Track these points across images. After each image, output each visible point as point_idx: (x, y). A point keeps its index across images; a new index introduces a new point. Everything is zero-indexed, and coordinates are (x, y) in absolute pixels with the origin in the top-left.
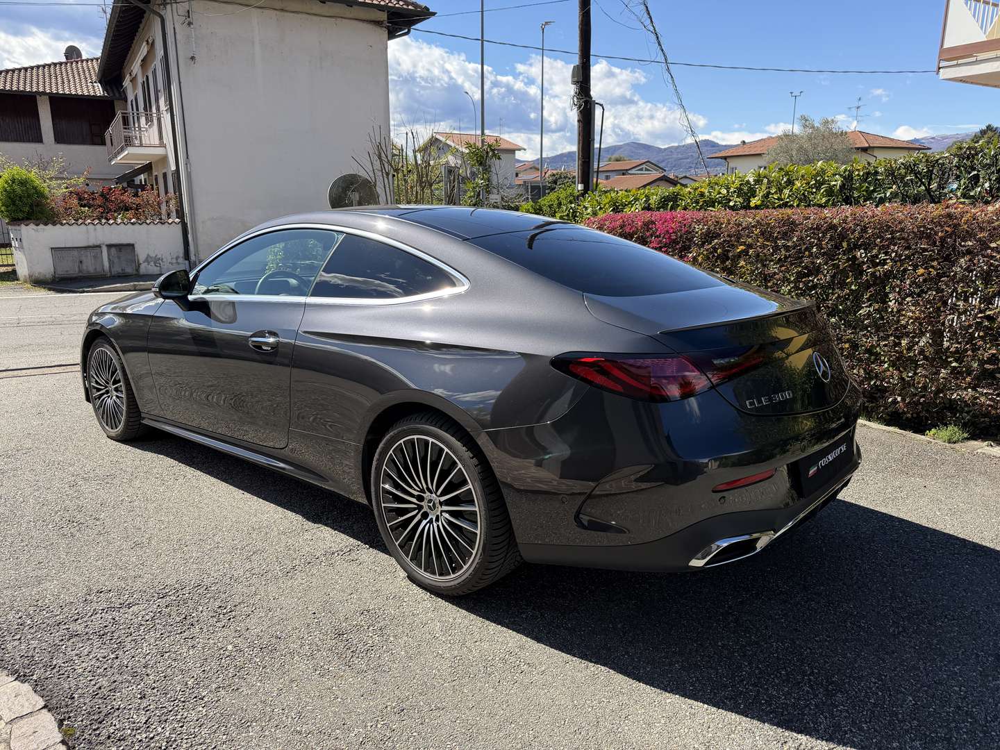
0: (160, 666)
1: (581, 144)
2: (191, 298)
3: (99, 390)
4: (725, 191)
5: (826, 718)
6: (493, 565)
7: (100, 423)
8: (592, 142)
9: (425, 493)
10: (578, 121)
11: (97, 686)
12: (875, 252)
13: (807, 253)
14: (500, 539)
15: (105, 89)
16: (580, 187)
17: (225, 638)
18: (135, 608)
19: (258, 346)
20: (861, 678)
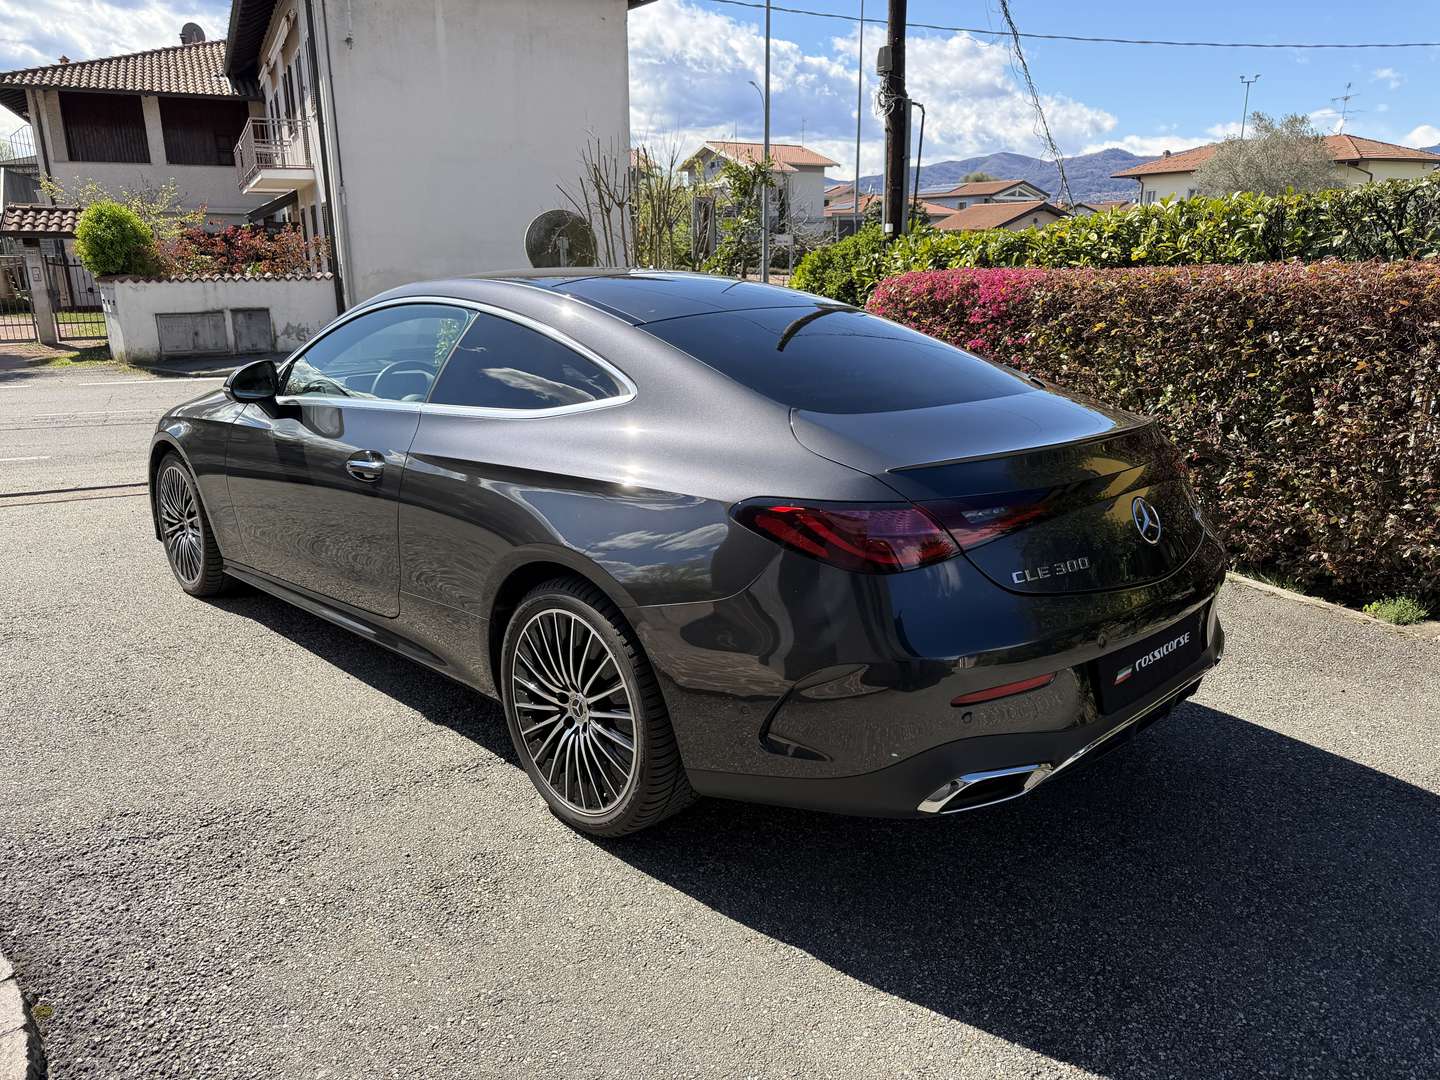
0: (183, 926)
1: (890, 164)
2: (280, 400)
3: (171, 525)
4: (1096, 236)
5: (1107, 1039)
6: (654, 798)
7: (175, 571)
8: (906, 161)
9: (569, 691)
10: (887, 130)
11: (94, 948)
12: (1294, 335)
13: (1194, 335)
14: (663, 762)
15: (235, 85)
16: (888, 228)
17: (277, 888)
18: (166, 840)
19: (360, 473)
20: (1172, 983)
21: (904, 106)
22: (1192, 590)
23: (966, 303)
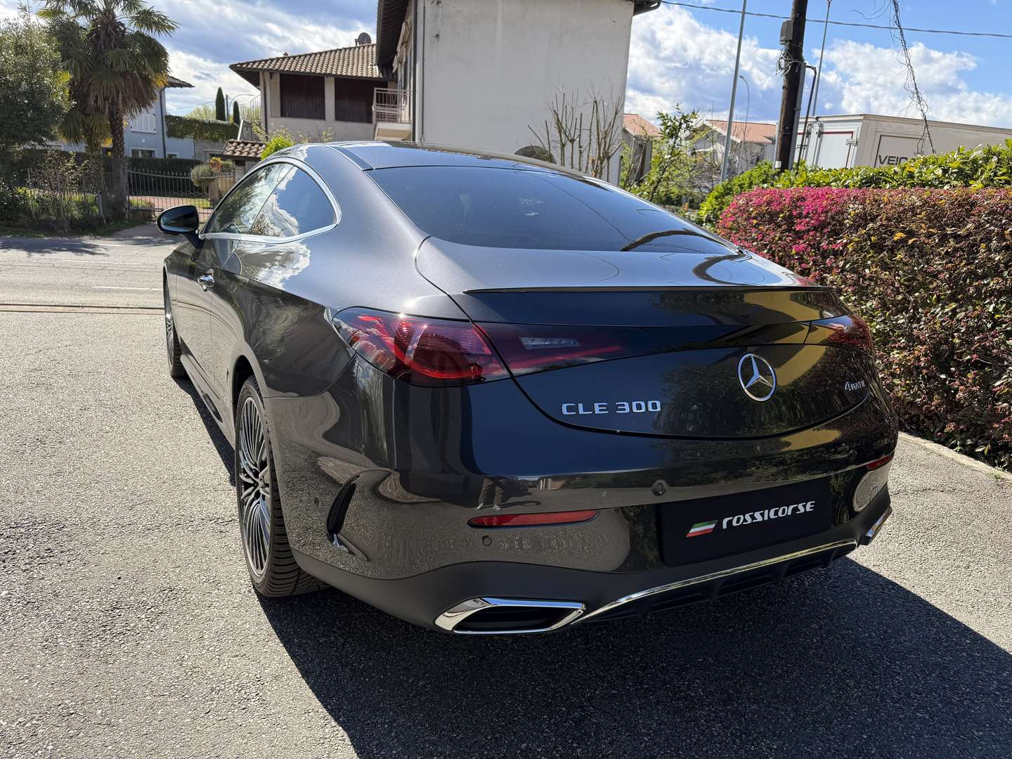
1: (783, 114)
2: (200, 235)
6: (281, 569)
8: (796, 113)
9: (255, 466)
10: (783, 87)
13: (983, 246)
16: (778, 164)
21: (800, 68)
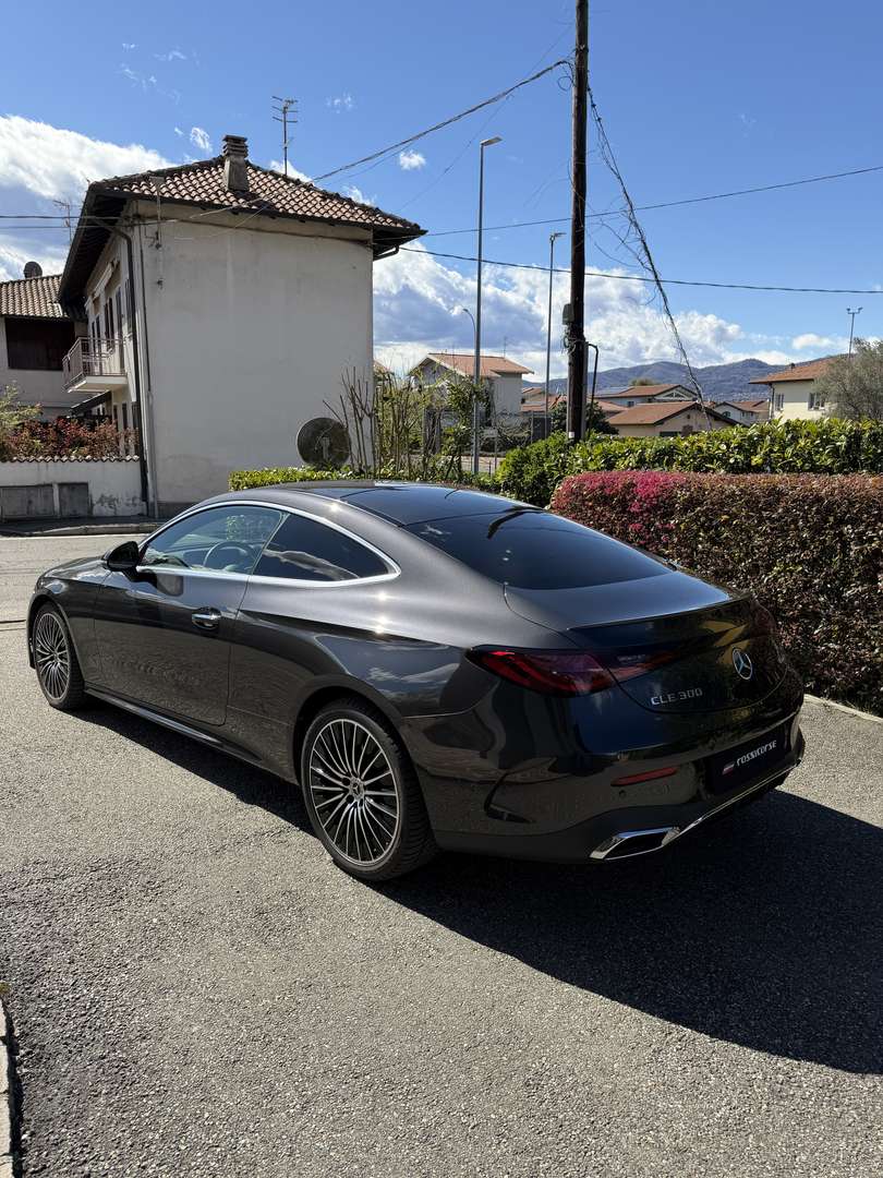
0: (90, 936)
1: (571, 389)
2: (139, 568)
3: (44, 656)
4: (725, 447)
5: (716, 1013)
6: (410, 852)
7: (44, 690)
9: (350, 776)
10: (570, 364)
11: (31, 950)
12: (862, 528)
13: (793, 526)
14: (418, 825)
15: (65, 310)
16: (571, 435)
17: (150, 911)
18: (69, 880)
19: (201, 622)
20: (763, 979)
21: (583, 347)
22: (780, 710)
23: (628, 498)
